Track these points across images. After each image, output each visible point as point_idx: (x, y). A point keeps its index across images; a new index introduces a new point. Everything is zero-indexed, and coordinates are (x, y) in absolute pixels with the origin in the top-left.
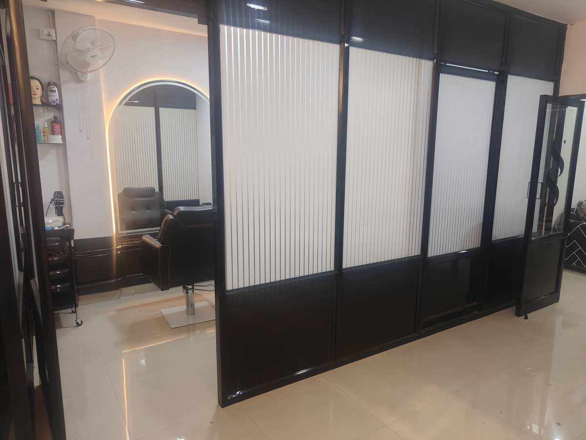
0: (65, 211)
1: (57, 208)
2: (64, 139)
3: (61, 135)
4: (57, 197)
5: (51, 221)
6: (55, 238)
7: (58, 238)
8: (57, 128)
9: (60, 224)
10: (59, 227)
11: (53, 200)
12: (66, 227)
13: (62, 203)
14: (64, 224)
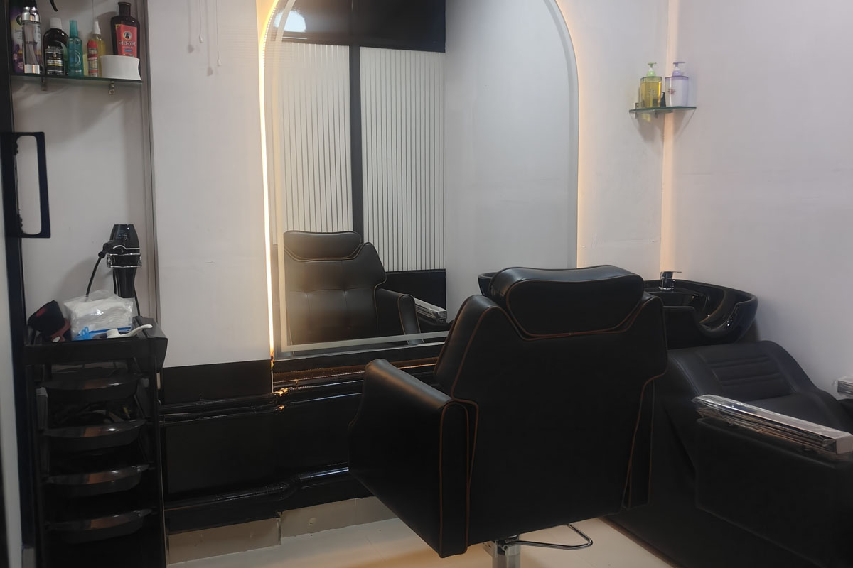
0: (140, 283)
1: (117, 274)
2: (144, 68)
3: (138, 57)
4: (121, 241)
5: (99, 313)
6: (108, 365)
7: (117, 363)
8: (127, 35)
9: (126, 321)
10: (121, 331)
11: (107, 248)
12: (144, 330)
13: (135, 260)
14: (138, 320)
